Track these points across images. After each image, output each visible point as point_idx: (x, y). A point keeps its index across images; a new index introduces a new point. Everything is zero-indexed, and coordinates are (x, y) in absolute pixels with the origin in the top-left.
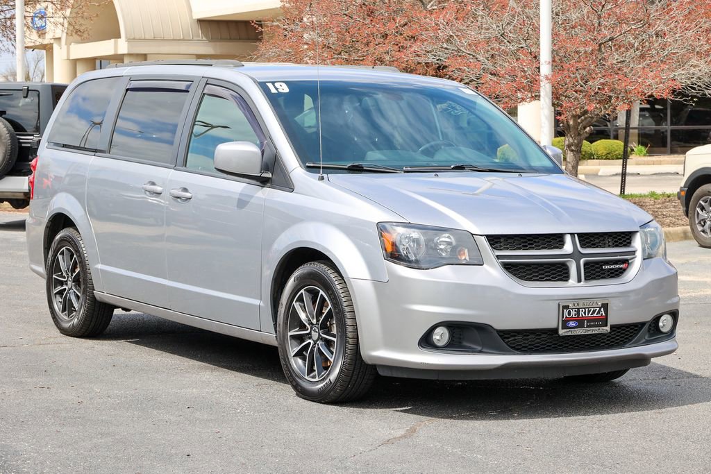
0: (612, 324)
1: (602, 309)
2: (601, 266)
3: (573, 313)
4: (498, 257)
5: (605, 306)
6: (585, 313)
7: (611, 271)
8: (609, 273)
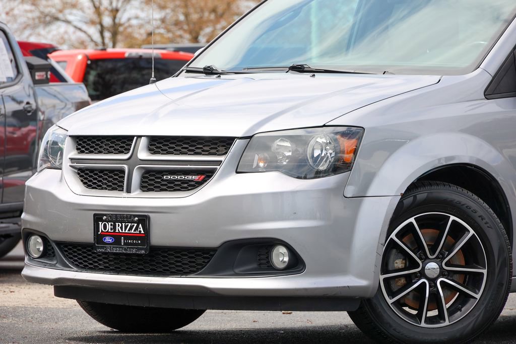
1: (140, 225)
2: (164, 175)
3: (110, 227)
4: (72, 160)
6: (121, 228)
7: (176, 183)
8: (172, 185)
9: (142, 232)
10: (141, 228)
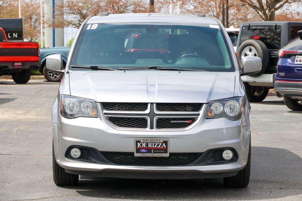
0: (171, 152)
1: (164, 144)
2: (170, 121)
3: (144, 145)
4: (105, 114)
5: (166, 142)
6: (152, 145)
7: (177, 124)
8: (175, 125)
9: (165, 147)
10: (164, 145)
